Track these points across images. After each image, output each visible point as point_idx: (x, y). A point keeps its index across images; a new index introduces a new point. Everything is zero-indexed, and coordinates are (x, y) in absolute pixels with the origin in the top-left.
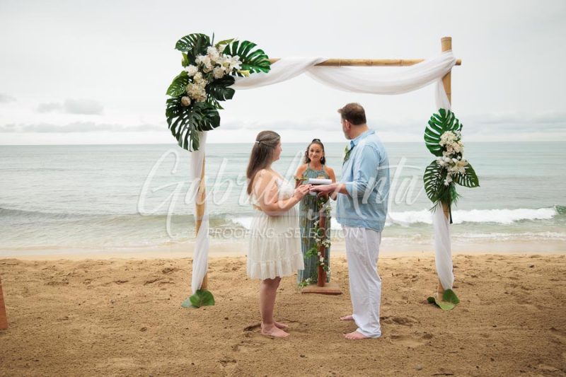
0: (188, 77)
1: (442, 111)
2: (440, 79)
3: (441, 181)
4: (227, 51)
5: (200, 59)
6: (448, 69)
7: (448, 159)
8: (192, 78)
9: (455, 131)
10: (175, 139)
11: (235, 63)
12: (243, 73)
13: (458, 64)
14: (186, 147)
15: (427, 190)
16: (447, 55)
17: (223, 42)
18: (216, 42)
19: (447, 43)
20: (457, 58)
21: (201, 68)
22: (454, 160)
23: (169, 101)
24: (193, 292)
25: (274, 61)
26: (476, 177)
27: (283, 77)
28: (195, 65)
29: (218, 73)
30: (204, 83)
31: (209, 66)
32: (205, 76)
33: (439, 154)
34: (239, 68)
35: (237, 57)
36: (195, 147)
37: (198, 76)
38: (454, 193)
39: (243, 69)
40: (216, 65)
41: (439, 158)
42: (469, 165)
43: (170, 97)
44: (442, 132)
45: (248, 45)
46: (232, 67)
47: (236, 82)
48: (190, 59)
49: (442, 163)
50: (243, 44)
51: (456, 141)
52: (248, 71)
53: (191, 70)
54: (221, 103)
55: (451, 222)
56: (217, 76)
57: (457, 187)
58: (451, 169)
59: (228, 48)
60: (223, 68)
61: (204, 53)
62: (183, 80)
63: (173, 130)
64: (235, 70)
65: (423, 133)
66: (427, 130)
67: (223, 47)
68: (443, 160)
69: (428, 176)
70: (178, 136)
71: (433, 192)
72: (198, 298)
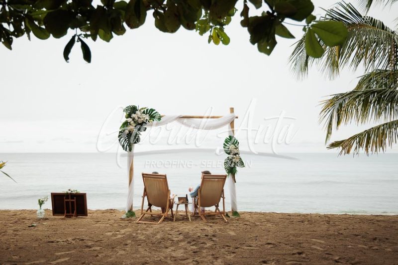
0: (128, 123)
1: (230, 137)
2: (229, 123)
3: (231, 165)
4: (144, 112)
5: (133, 115)
6: (232, 120)
7: (232, 156)
8: (130, 123)
9: (236, 145)
10: (121, 147)
11: (147, 117)
12: (150, 121)
13: (237, 118)
14: (126, 150)
15: (226, 169)
16: (232, 114)
17: (142, 109)
18: (140, 108)
19: (232, 110)
20: (236, 115)
21: (134, 119)
22: (234, 156)
23: (120, 132)
24: (127, 212)
25: (162, 116)
26: (243, 163)
27: (166, 123)
28: (131, 118)
29: (140, 121)
30: (134, 125)
31: (136, 118)
32: (135, 122)
33: (229, 154)
34: (148, 119)
35: (148, 115)
36: (130, 150)
37: (132, 122)
38: (236, 171)
39: (150, 119)
40: (139, 118)
41: (229, 156)
42: (240, 158)
43: (120, 130)
44: (230, 145)
45: (152, 110)
46: (145, 119)
47: (147, 124)
48: (129, 116)
49: (230, 158)
50: (150, 110)
51: (236, 149)
52: (152, 120)
53: (129, 120)
54: (141, 133)
55: (235, 182)
56: (139, 122)
57: (237, 167)
58: (233, 160)
59: (144, 111)
60: (142, 119)
61: (135, 113)
62: (126, 124)
63: (121, 143)
64: (147, 120)
65: (223, 145)
66: (224, 144)
67: (143, 110)
68: (231, 156)
69: (226, 163)
70: (123, 146)
71: (228, 169)
72: (129, 214)
